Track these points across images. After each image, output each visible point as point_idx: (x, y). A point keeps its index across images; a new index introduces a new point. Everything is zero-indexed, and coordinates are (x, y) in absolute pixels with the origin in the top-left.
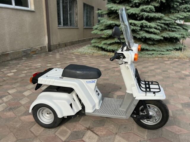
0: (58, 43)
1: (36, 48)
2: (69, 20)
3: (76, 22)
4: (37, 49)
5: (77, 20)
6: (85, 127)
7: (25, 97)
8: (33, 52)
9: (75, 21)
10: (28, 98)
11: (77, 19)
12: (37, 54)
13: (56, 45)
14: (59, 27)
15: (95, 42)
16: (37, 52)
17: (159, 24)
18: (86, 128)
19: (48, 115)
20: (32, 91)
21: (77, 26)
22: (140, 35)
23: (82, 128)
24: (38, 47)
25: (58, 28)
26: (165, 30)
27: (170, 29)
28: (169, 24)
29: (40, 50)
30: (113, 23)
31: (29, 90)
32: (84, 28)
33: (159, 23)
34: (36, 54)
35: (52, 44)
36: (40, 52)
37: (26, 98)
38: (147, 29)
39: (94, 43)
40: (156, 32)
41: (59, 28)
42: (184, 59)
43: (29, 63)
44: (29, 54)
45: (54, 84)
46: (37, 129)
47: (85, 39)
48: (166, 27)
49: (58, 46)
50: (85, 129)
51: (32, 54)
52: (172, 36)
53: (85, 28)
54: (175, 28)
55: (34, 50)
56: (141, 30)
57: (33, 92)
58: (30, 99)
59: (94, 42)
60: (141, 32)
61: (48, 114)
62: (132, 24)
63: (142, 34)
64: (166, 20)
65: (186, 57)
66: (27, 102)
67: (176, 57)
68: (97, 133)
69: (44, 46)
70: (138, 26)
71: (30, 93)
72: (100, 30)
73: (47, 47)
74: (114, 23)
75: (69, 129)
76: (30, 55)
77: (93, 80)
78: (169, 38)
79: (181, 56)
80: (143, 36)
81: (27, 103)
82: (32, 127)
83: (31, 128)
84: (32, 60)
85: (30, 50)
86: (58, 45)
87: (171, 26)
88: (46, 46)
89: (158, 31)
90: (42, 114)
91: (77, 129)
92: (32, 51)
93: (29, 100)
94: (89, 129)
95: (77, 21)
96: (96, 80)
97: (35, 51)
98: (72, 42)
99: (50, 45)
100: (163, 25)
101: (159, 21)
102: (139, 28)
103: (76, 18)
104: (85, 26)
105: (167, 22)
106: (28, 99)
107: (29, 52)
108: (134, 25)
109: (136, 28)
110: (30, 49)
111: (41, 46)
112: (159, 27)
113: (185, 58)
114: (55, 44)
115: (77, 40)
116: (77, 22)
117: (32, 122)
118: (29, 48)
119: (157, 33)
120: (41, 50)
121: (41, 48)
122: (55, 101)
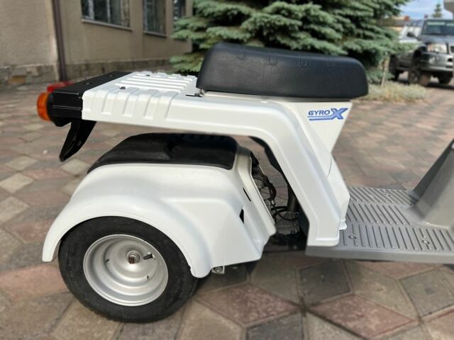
0: (85, 63)
1: (25, 68)
2: (108, 6)
3: (125, 14)
4: (29, 70)
5: (129, 9)
6: (283, 300)
7: (7, 197)
8: (17, 77)
9: (124, 11)
10: (21, 199)
11: (127, 6)
12: (29, 84)
13: (80, 66)
14: (84, 18)
15: (183, 62)
16: (29, 80)
17: (341, 18)
18: (291, 307)
19: (132, 267)
20: (31, 177)
21: (129, 25)
22: (299, 41)
23: (279, 309)
24: (31, 67)
25: (83, 20)
26: (350, 35)
27: (361, 32)
28: (360, 19)
29: (36, 74)
30: (232, 9)
31: (19, 172)
32: (145, 32)
33: (340, 15)
34: (24, 84)
35: (68, 61)
36: (37, 80)
37: (11, 199)
38: (316, 28)
39: (178, 63)
40: (333, 37)
41: (85, 23)
42: (396, 101)
43: (8, 104)
44: (7, 83)
45: (168, 120)
46: (82, 330)
47: (147, 59)
48: (353, 26)
49: (84, 70)
50: (293, 313)
51: (15, 83)
52: (369, 48)
53: (147, 34)
54: (372, 30)
55: (19, 73)
56: (301, 29)
57: (36, 180)
58: (28, 204)
59: (179, 61)
60: (302, 35)
61: (132, 261)
62: (283, 12)
63: (304, 38)
64: (355, 9)
65: (400, 96)
66: (18, 211)
67: (377, 97)
68: (350, 325)
69: (47, 64)
70: (296, 18)
71: (27, 183)
72: (195, 28)
73: (56, 70)
74: (236, 9)
75: (227, 318)
76: (9, 87)
77: (339, 105)
78: (361, 52)
79: (387, 96)
80: (307, 44)
81: (18, 216)
82: (58, 320)
83: (53, 327)
84: (16, 97)
85: (8, 71)
86: (84, 67)
87: (364, 25)
88: (52, 67)
89: (339, 36)
90: (106, 261)
91: (258, 312)
92: (14, 74)
93: (26, 206)
94: (304, 309)
95: (129, 12)
96: (348, 105)
97: (24, 77)
98: (120, 63)
99: (65, 65)
100: (348, 21)
101: (340, 12)
102: (300, 23)
103: (124, 4)
104: (146, 28)
105: (359, 13)
106: (21, 203)
107: (6, 78)
108: (286, 14)
109: (293, 22)
110: (8, 69)
111: (38, 65)
112: (340, 26)
113: (398, 98)
114: (77, 63)
115: (129, 60)
116: (129, 16)
117: (54, 298)
118: (6, 67)
119: (335, 38)
120: (40, 75)
121: (39, 69)
122: (173, 201)
